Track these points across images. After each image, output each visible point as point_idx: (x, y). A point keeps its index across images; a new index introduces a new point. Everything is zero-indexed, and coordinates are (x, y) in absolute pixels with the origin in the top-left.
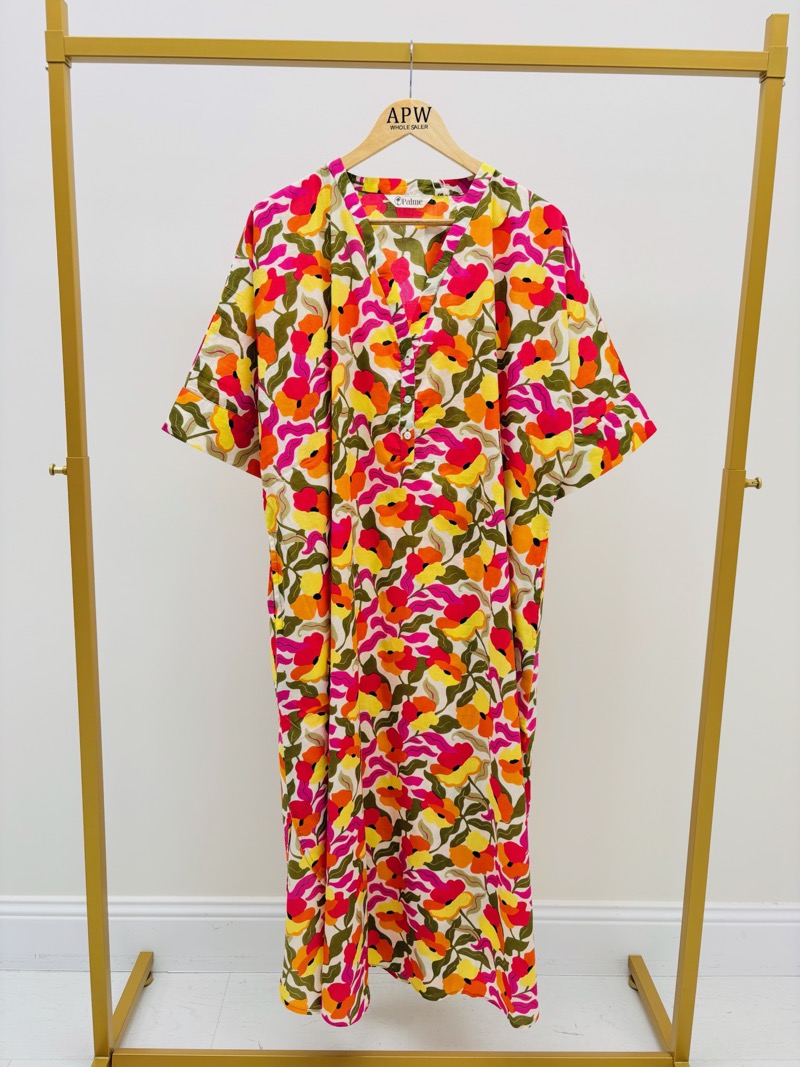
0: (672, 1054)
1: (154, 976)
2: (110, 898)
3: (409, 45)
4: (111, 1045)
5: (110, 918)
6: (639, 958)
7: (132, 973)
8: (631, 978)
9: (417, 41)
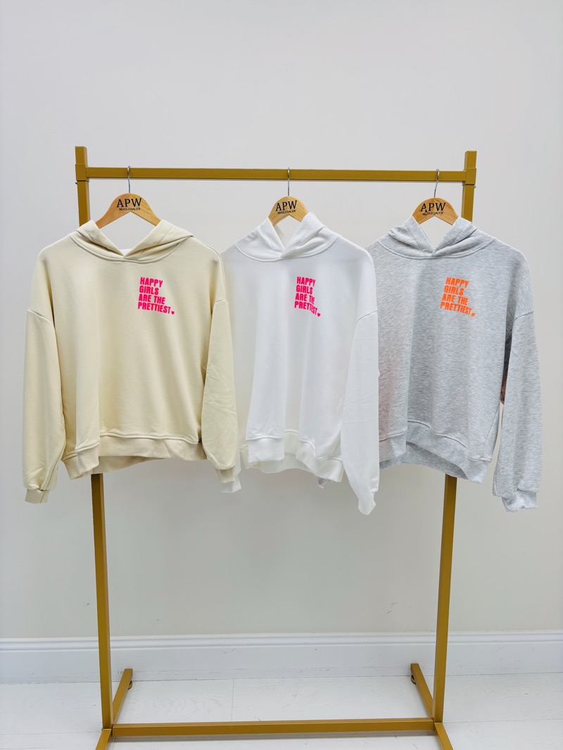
0: (433, 719)
1: (133, 683)
2: (111, 638)
3: (287, 170)
4: (112, 722)
5: (111, 650)
6: (417, 665)
7: (121, 682)
8: (412, 677)
9: (291, 168)
